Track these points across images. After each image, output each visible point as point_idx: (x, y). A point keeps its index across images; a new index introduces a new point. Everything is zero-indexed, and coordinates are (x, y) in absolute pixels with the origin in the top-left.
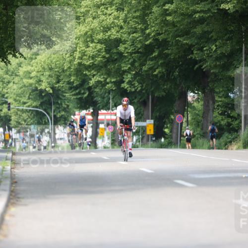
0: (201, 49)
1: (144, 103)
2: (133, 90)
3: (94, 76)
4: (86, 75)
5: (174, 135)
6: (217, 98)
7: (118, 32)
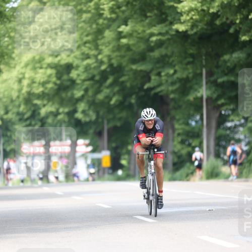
0: (159, 74)
1: (100, 134)
2: (87, 119)
3: (44, 106)
4: (36, 105)
5: (132, 167)
6: (177, 126)
7: (69, 56)
